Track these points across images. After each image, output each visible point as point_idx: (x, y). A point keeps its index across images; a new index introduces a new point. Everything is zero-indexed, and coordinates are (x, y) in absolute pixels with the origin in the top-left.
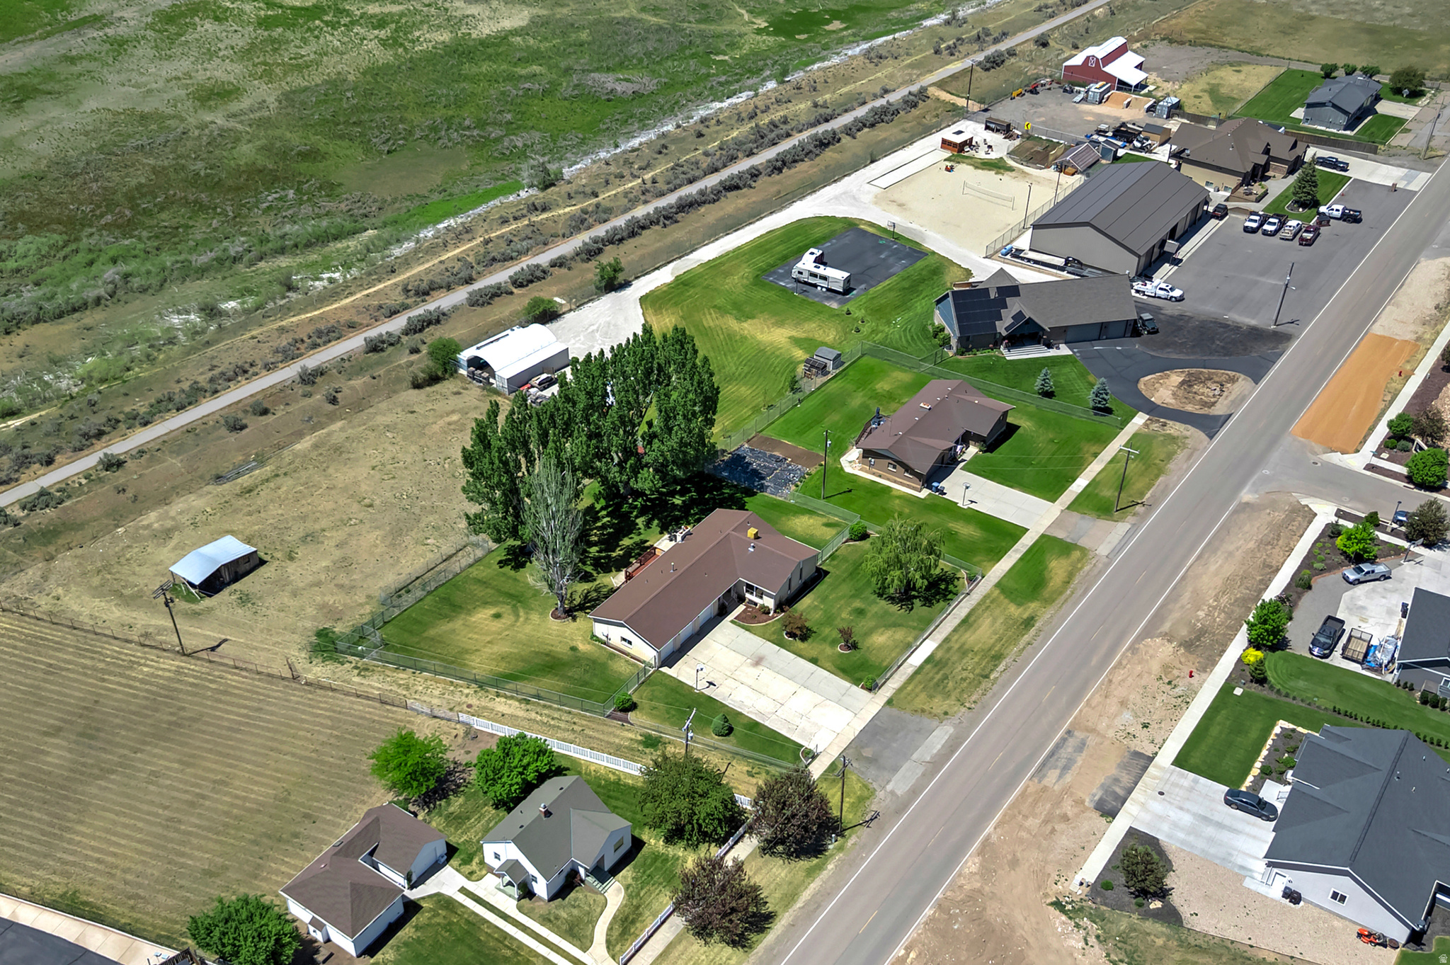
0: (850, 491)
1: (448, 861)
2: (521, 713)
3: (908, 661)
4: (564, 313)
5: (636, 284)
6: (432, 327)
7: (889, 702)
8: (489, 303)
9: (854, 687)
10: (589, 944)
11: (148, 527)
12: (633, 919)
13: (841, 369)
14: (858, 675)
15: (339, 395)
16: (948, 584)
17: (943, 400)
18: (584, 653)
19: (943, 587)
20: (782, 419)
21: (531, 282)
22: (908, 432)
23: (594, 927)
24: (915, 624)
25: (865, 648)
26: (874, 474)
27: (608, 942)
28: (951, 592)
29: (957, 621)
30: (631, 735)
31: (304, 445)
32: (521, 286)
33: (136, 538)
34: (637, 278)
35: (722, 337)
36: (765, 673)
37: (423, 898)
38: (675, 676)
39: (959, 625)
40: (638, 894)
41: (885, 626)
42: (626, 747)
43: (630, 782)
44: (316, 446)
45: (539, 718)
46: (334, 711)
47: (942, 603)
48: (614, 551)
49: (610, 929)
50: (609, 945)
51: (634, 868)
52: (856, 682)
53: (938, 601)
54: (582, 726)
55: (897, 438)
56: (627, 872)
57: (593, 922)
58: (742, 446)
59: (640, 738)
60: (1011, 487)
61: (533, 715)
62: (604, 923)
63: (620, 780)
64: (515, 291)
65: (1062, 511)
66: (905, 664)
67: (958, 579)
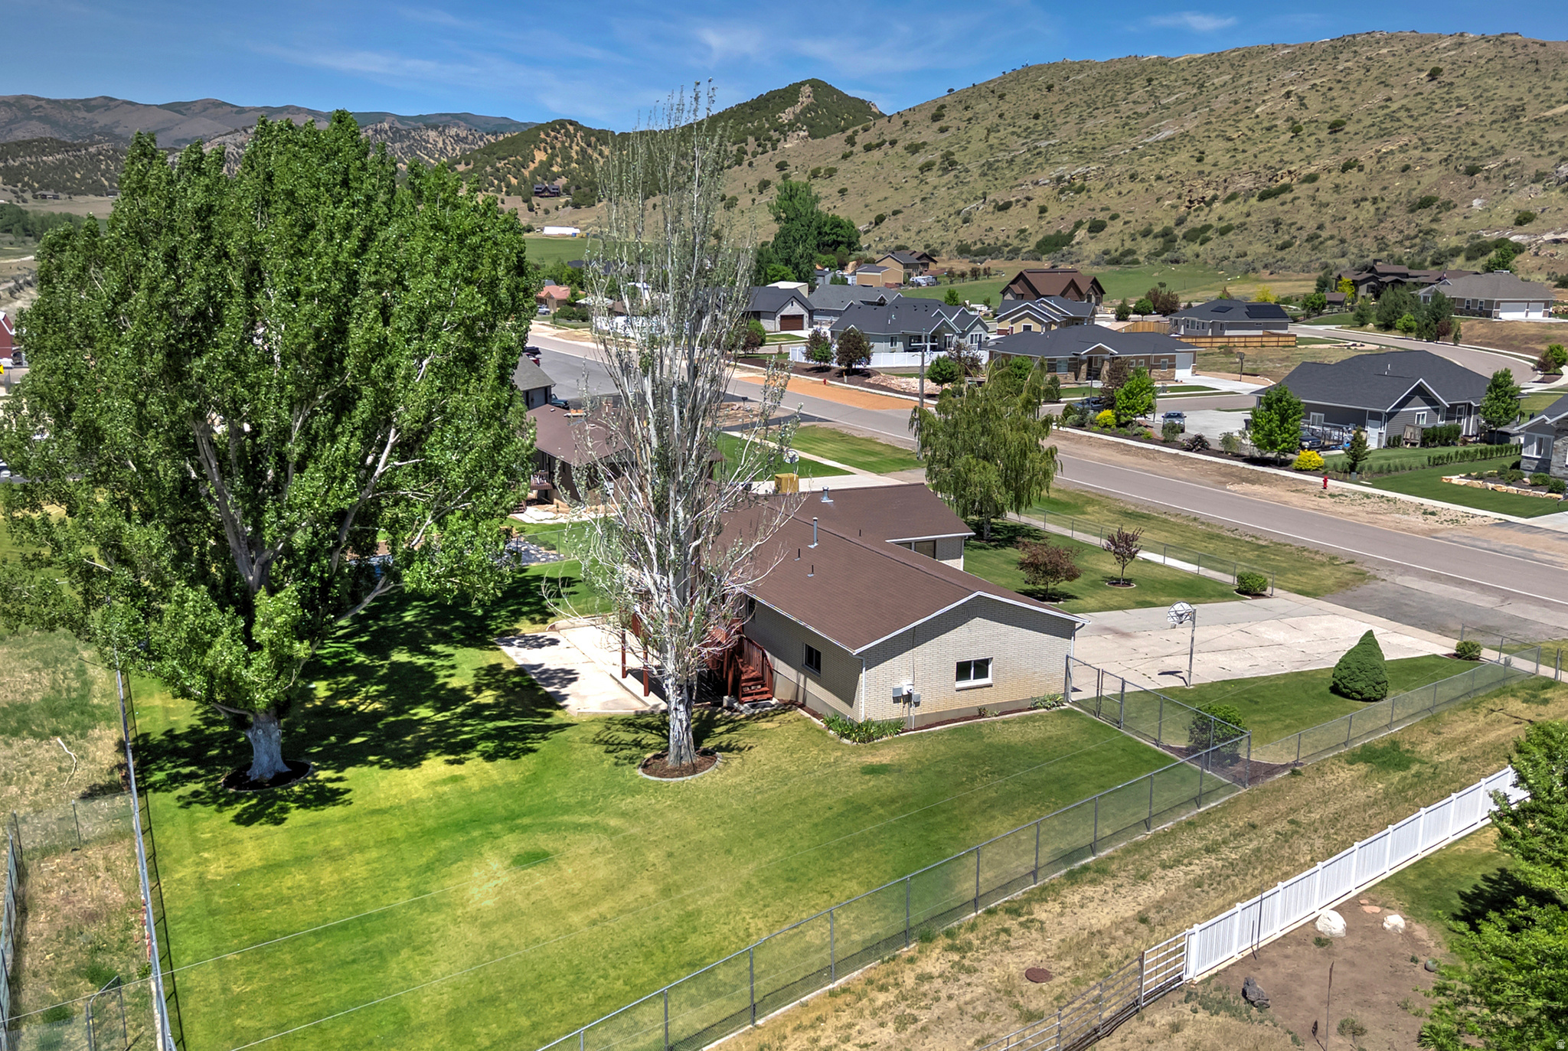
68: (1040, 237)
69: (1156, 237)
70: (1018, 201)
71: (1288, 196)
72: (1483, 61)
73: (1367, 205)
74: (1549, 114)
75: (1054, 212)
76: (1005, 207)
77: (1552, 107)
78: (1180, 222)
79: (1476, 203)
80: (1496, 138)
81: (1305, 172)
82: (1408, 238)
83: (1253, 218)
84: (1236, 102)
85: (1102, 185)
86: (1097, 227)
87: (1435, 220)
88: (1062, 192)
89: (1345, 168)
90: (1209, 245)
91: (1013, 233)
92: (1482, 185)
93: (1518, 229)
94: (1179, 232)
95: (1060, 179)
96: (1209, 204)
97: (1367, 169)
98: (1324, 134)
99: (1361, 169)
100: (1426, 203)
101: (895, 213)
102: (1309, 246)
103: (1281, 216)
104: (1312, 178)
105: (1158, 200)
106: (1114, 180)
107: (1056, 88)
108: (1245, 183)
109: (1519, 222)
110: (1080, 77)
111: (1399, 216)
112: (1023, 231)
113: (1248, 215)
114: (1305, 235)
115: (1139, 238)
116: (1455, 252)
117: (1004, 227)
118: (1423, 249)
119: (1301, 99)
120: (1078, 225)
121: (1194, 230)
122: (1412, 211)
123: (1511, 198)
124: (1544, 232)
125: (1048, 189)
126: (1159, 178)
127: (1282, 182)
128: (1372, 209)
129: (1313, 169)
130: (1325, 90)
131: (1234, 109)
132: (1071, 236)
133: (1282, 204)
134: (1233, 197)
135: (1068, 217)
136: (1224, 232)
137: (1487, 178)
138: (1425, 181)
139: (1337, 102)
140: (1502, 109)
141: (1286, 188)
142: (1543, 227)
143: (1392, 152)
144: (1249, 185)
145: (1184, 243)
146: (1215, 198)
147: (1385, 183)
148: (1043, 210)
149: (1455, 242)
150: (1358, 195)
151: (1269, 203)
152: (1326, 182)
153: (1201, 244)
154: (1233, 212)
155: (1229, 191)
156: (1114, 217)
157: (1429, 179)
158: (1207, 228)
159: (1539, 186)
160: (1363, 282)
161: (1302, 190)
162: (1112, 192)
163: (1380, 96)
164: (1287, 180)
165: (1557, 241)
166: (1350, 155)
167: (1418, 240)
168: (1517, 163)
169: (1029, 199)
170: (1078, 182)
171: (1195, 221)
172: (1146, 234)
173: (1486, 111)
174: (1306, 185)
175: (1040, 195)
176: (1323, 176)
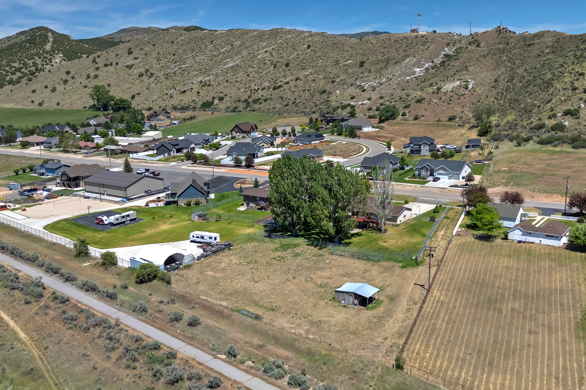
68: (201, 103)
69: (243, 102)
70: (188, 90)
71: (282, 89)
72: (320, 42)
73: (306, 91)
74: (346, 63)
75: (202, 93)
76: (184, 92)
77: (347, 61)
78: (249, 97)
79: (337, 92)
80: (336, 71)
81: (285, 81)
82: (322, 103)
83: (273, 96)
84: (250, 54)
85: (216, 84)
86: (221, 99)
87: (328, 97)
88: (203, 86)
89: (297, 80)
90: (262, 105)
91: (190, 101)
92: (337, 86)
93: (352, 100)
94: (250, 100)
95: (201, 82)
96: (257, 91)
97: (303, 80)
98: (284, 67)
99: (301, 80)
100: (324, 92)
101: (138, 94)
102: (294, 105)
103: (282, 95)
104: (287, 83)
105: (239, 89)
106: (220, 82)
107: (175, 42)
108: (267, 84)
109: (352, 99)
110: (182, 38)
111: (317, 95)
112: (194, 100)
113: (271, 95)
114: (291, 102)
115: (237, 102)
116: (338, 108)
117: (186, 99)
118: (329, 107)
119: (271, 53)
120: (214, 98)
121: (255, 100)
122: (321, 94)
123: (347, 91)
124: (359, 101)
125: (197, 85)
126: (237, 82)
127: (279, 84)
128: (309, 93)
129: (287, 80)
130: (277, 50)
131: (250, 56)
132: (213, 102)
133: (281, 91)
134: (264, 89)
135: (209, 95)
136: (266, 100)
137: (338, 84)
138: (321, 84)
139: (283, 55)
140: (333, 61)
141: (280, 86)
142: (358, 100)
143: (308, 75)
144: (268, 85)
145: (253, 104)
146: (258, 89)
147: (310, 85)
148: (198, 93)
149: (337, 104)
150: (303, 89)
151: (276, 91)
152: (292, 84)
153: (260, 104)
154: (265, 94)
155: (263, 87)
156: (226, 95)
157: (322, 84)
158: (259, 99)
159: (353, 87)
160: (324, 120)
161: (285, 87)
162: (221, 86)
163: (295, 54)
164: (280, 84)
165: (362, 104)
166: (297, 76)
167: (325, 103)
168: (344, 80)
169: (192, 89)
170: (208, 83)
171: (255, 97)
172: (239, 101)
173: (329, 61)
174: (286, 85)
175: (196, 87)
176: (291, 82)
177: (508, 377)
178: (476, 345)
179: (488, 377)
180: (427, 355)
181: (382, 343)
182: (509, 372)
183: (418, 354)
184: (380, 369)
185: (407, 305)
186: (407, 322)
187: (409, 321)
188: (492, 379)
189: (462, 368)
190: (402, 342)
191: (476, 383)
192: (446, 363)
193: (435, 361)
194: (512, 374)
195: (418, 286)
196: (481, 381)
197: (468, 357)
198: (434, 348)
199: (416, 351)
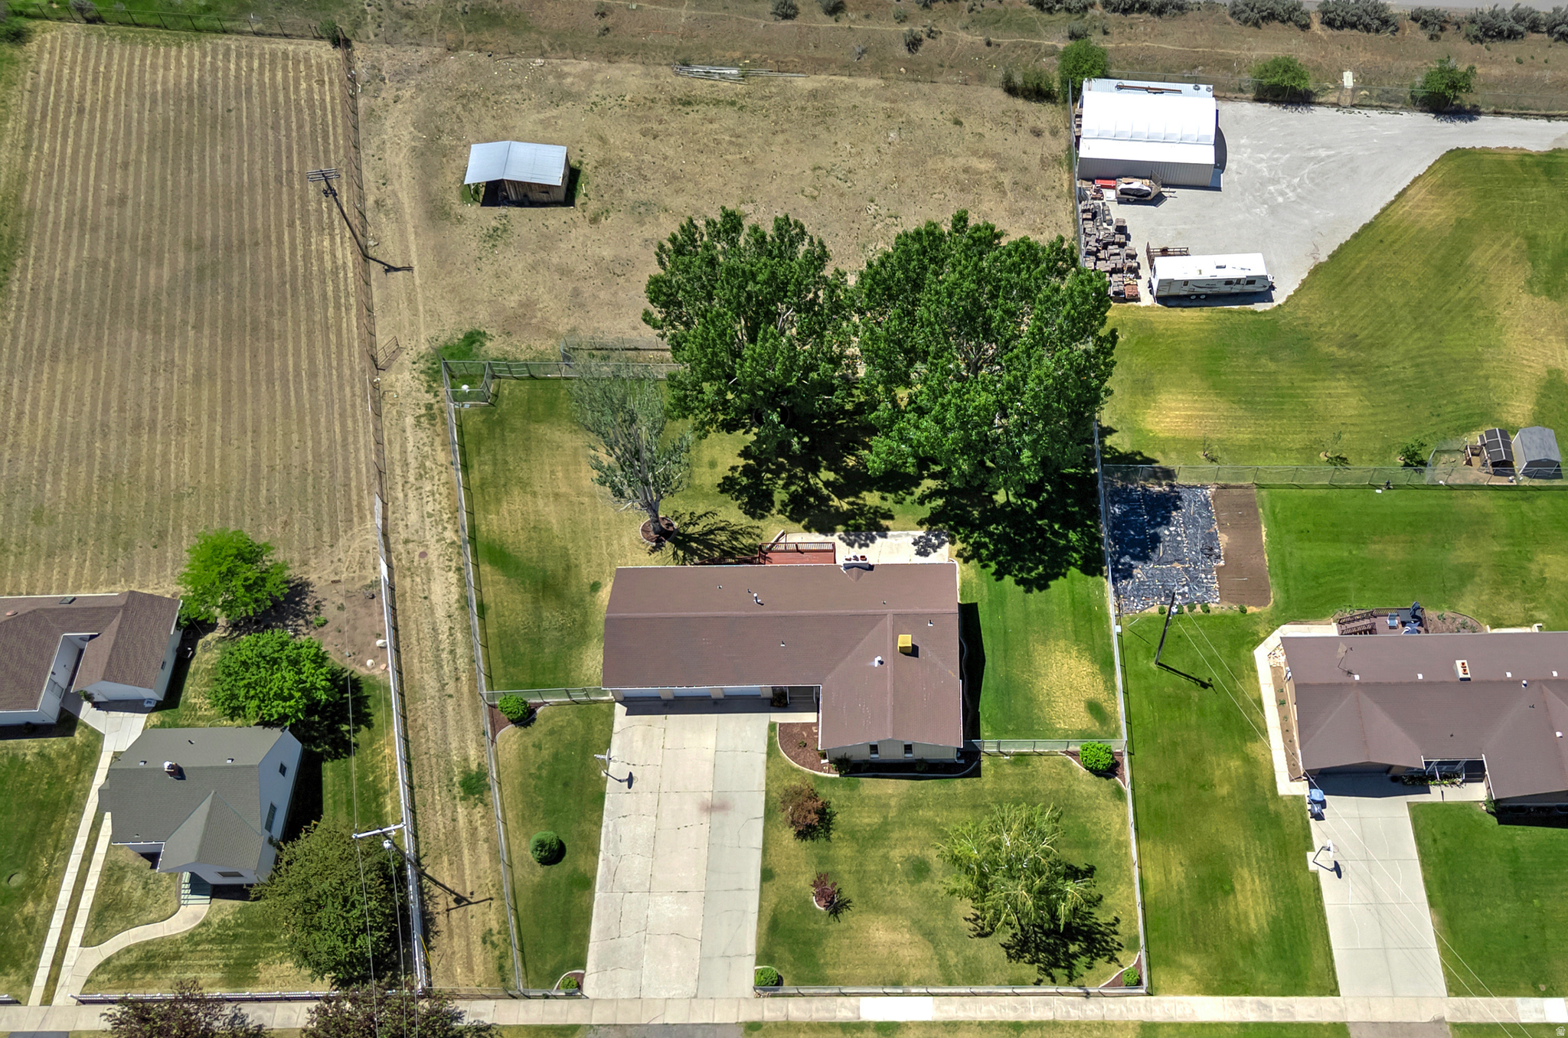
0: (1204, 685)
1: (154, 710)
2: (440, 613)
3: (862, 999)
4: (1320, 104)
5: (1485, 123)
6: (1146, 15)
7: (753, 1027)
8: (1256, 24)
9: (753, 960)
10: (94, 941)
11: (561, 76)
12: (155, 965)
13: (1537, 482)
14: (781, 951)
15: (927, 42)
16: (1084, 952)
17: (1515, 683)
18: (594, 603)
19: (1073, 948)
20: (1323, 492)
21: (1353, 26)
22: (1372, 688)
23: (124, 929)
24: (953, 961)
25: (843, 925)
26: (1279, 691)
27: (108, 961)
28: (1070, 967)
29: (1011, 1016)
30: (472, 753)
31: (803, 83)
32: (1330, 23)
33: (536, 82)
34: (1497, 113)
35: (1461, 294)
36: (698, 830)
37: (86, 726)
38: (617, 728)
39: (1001, 1025)
40: (198, 944)
41: (915, 922)
42: (448, 762)
43: (389, 808)
44: (814, 95)
45: (443, 637)
46: (345, 439)
47: (1031, 971)
48: (840, 498)
49: (128, 950)
50: (104, 966)
51: (241, 911)
52: (764, 956)
53: (1032, 963)
54: (458, 690)
55: (1346, 679)
56: (229, 907)
57: (131, 924)
58: (1203, 487)
59: (474, 767)
60: (1432, 904)
61: (444, 628)
62: (135, 937)
63: (386, 792)
64: (1316, 26)
65: (1440, 1021)
66: (852, 1000)
67: (1112, 959)
177: (159, 88)
178: (222, 135)
179: (190, 76)
180: (304, 85)
181: (398, 89)
182: (159, 95)
183: (321, 83)
184: (372, 37)
185: (394, 193)
186: (374, 146)
187: (371, 152)
188: (185, 72)
189: (237, 77)
190: (362, 102)
191: (209, 59)
192: (267, 80)
193: (285, 78)
194: (154, 94)
195: (399, 265)
196: (202, 64)
197: (233, 104)
198: (297, 102)
199: (327, 87)
